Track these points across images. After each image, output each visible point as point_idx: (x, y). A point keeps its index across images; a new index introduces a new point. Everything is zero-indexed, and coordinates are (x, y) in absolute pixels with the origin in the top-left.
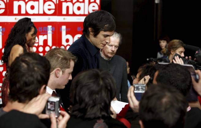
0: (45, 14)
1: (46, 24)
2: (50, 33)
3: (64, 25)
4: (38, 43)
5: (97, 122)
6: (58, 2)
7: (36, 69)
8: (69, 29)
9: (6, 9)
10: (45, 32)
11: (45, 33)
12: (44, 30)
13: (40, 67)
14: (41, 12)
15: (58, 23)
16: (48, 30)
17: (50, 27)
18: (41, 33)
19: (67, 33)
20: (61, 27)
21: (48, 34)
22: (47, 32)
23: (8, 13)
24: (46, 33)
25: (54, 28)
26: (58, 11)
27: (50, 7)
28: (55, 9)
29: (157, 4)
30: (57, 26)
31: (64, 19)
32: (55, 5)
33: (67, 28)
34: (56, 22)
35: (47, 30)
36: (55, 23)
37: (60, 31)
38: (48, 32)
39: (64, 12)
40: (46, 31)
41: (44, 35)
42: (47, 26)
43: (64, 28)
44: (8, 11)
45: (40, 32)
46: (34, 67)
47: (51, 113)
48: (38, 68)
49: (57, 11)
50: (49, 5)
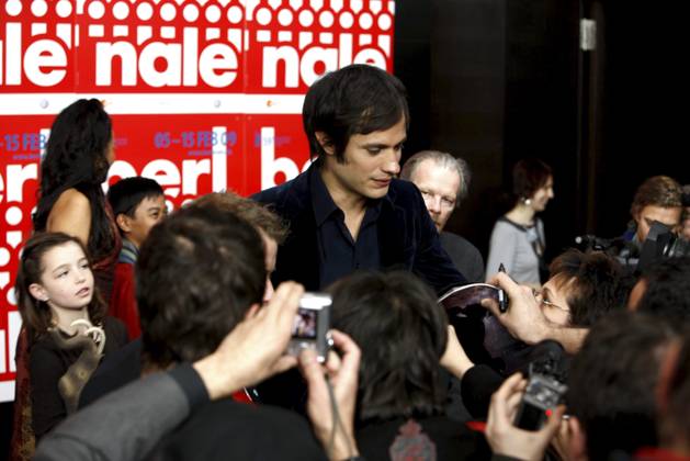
0: (202, 87)
1: (207, 122)
2: (220, 152)
3: (268, 125)
4: (180, 186)
5: (399, 433)
6: (247, 47)
7: (223, 250)
8: (287, 140)
9: (69, 68)
10: (202, 148)
11: (204, 152)
12: (199, 144)
13: (235, 244)
14: (191, 81)
15: (250, 118)
16: (214, 142)
17: (219, 132)
18: (190, 153)
19: (279, 154)
20: (259, 132)
21: (215, 156)
22: (210, 148)
23: (77, 83)
24: (206, 153)
25: (233, 134)
26: (248, 78)
27: (220, 64)
28: (239, 71)
29: (588, 53)
30: (244, 130)
31: (269, 103)
32: (240, 56)
33: (277, 135)
34: (241, 116)
35: (210, 142)
36: (237, 119)
37: (256, 145)
38: (215, 148)
39: (269, 79)
40: (206, 145)
41: (198, 159)
42: (211, 130)
43: (268, 133)
44: (77, 75)
45: (188, 149)
46: (216, 247)
47: (302, 350)
48: (229, 248)
49: (246, 76)
50: (219, 57)
